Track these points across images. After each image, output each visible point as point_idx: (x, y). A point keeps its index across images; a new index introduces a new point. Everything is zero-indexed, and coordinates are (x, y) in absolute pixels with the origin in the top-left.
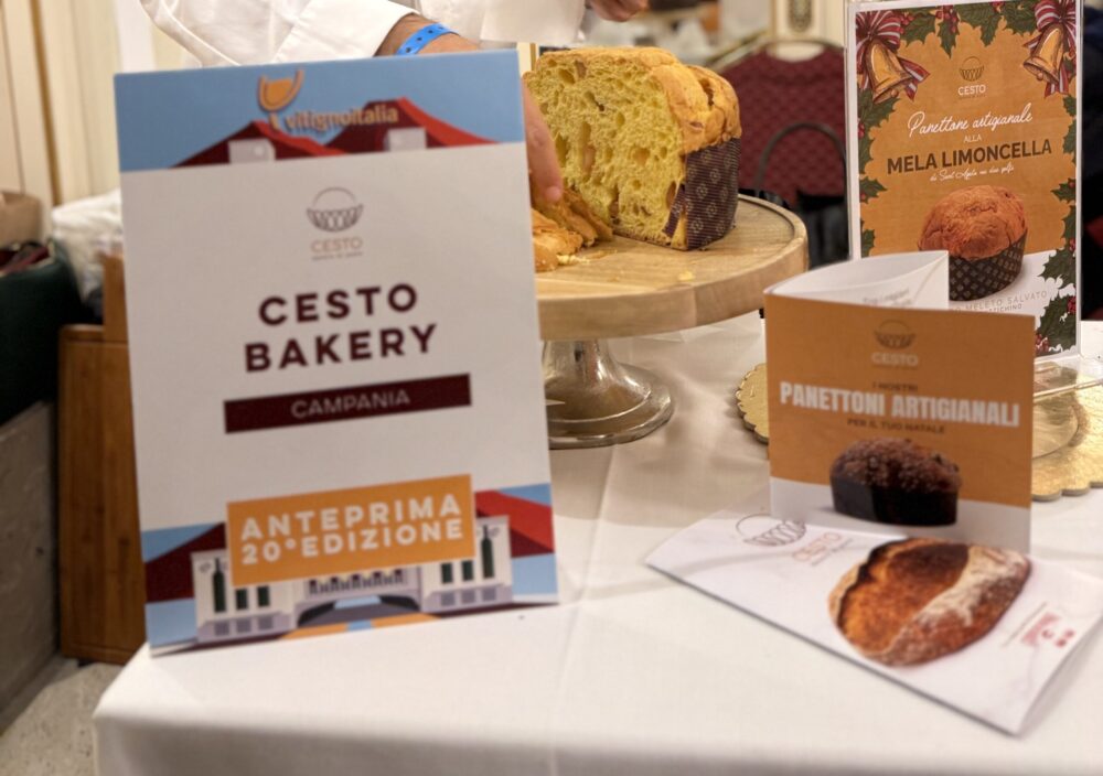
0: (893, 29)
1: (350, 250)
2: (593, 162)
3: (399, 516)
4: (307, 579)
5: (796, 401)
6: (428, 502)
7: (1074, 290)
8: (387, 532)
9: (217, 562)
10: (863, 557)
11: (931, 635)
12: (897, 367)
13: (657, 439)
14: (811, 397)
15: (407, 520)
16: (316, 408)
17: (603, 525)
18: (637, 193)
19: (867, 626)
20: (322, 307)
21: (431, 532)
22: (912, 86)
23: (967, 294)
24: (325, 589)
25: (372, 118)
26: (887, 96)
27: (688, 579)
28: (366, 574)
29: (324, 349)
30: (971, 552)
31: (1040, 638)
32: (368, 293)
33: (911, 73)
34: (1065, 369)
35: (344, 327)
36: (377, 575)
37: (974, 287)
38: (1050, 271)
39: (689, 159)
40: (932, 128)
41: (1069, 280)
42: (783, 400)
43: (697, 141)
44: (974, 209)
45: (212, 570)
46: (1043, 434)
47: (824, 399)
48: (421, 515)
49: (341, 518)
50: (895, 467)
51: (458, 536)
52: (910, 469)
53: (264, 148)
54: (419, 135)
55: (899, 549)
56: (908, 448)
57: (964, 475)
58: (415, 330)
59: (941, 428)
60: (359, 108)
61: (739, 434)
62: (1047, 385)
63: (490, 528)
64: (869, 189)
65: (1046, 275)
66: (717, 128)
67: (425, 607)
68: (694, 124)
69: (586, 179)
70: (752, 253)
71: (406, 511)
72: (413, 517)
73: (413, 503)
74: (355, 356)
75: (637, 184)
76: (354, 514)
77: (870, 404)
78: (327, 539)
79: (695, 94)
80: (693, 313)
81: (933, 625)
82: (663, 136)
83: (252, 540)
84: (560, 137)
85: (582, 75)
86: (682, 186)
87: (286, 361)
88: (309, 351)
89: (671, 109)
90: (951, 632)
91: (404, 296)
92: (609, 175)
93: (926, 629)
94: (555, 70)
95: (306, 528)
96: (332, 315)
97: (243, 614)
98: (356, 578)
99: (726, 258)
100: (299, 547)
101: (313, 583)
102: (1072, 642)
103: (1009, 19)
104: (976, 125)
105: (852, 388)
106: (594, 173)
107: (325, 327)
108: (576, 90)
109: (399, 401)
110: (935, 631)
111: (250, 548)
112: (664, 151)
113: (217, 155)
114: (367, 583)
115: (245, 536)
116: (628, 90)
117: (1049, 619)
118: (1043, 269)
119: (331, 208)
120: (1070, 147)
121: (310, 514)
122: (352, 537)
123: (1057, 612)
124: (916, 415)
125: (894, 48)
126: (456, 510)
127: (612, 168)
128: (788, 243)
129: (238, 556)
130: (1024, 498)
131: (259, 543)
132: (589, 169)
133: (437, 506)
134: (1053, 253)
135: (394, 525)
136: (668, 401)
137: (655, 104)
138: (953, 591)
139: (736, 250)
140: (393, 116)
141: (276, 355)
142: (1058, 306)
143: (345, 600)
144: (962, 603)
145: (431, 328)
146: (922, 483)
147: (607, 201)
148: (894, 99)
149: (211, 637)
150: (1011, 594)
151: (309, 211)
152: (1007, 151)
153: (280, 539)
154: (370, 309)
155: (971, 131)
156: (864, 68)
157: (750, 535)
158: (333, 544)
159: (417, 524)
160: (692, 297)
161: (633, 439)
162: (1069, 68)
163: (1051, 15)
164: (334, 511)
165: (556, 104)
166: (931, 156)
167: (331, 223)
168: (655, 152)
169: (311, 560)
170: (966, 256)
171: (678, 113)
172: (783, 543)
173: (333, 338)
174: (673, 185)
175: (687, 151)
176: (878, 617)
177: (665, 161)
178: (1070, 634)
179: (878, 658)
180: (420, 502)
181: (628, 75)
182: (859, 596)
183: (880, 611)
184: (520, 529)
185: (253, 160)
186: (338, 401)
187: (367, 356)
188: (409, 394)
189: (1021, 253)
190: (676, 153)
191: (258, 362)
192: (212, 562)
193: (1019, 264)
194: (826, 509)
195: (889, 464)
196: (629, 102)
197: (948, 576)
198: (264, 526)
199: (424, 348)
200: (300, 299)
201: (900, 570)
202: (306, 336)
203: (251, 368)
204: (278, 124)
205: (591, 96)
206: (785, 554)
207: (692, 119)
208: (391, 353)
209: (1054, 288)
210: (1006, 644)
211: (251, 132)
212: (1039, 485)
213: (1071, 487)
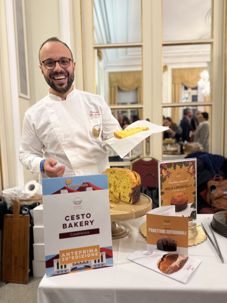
0: (166, 166)
1: (80, 208)
2: (116, 188)
3: (88, 252)
4: (73, 263)
5: (151, 231)
6: (92, 250)
7: (196, 210)
8: (86, 255)
9: (58, 261)
10: (162, 257)
11: (173, 269)
12: (167, 225)
13: (127, 237)
14: (154, 230)
15: (89, 253)
16: (74, 234)
17: (119, 252)
18: (124, 194)
19: (163, 268)
20: (75, 217)
21: (93, 255)
22: (169, 176)
23: (178, 211)
24: (75, 265)
25: (84, 185)
26: (165, 178)
27: (134, 261)
28: (82, 262)
29: (76, 225)
30: (179, 255)
31: (189, 269)
32: (83, 215)
33: (169, 174)
34: (194, 223)
35: (79, 221)
36: (84, 262)
37: (179, 209)
38: (192, 206)
39: (133, 189)
40: (172, 183)
41: (195, 208)
42: (149, 231)
43: (134, 186)
44: (179, 196)
45: (57, 262)
46: (190, 235)
47: (156, 231)
48: (91, 252)
49: (78, 253)
50: (167, 242)
51: (97, 255)
52: (169, 242)
53: (66, 191)
54: (91, 188)
55: (167, 255)
56: (169, 239)
57: (178, 243)
58: (90, 221)
59: (174, 235)
60: (82, 184)
61: (141, 236)
62: (191, 226)
63: (102, 254)
64: (162, 193)
65: (191, 207)
66: (137, 183)
67: (92, 268)
68: (134, 183)
69: (115, 191)
70: (143, 205)
71: (89, 251)
72: (90, 252)
73: (90, 250)
74: (81, 226)
75: (124, 193)
76: (80, 252)
77: (163, 231)
78: (76, 256)
79: (134, 177)
80: (134, 216)
81: (173, 267)
82: (129, 185)
83: (64, 257)
84: (110, 183)
85: (114, 173)
86: (132, 193)
87: (69, 227)
88: (73, 225)
89: (130, 180)
90: (176, 268)
91: (89, 215)
92: (119, 191)
93: (172, 268)
94: (109, 172)
95: (72, 255)
96: (77, 219)
97: (62, 269)
98: (80, 263)
99: (139, 206)
100: (71, 258)
101: (73, 264)
102: (194, 269)
103: (184, 164)
104: (179, 182)
105: (160, 229)
106: (116, 190)
107: (76, 221)
108: (113, 175)
109: (88, 233)
110: (173, 268)
111: (63, 258)
112: (129, 187)
113: (58, 192)
114: (82, 264)
115: (62, 256)
116: (122, 176)
117: (191, 266)
118: (191, 206)
119: (77, 201)
120: (195, 185)
121: (73, 252)
122: (80, 256)
123: (192, 265)
124: (170, 233)
125: (166, 169)
126: (97, 251)
127: (119, 189)
128: (149, 203)
129: (61, 260)
130: (187, 246)
131: (65, 257)
132: (115, 189)
133: (94, 250)
134: (192, 203)
135: (87, 254)
136: (128, 230)
137: (127, 179)
138: (176, 262)
139: (140, 205)
140: (87, 185)
141: (68, 226)
142: (193, 212)
143: (79, 266)
144: (177, 264)
145: (93, 221)
146: (171, 244)
147: (118, 195)
148: (166, 178)
149: (57, 274)
150: (185, 262)
151: (73, 201)
152: (184, 186)
153: (68, 256)
154: (83, 218)
155: (179, 183)
156: (161, 173)
157: (144, 254)
158: (77, 257)
159: (91, 253)
160: (134, 214)
161: (123, 237)
162: (194, 172)
163: (191, 163)
164: (77, 252)
165: (109, 177)
166: (172, 187)
167: (77, 203)
168: (127, 187)
169: (73, 260)
170: (178, 204)
171: (131, 181)
172: (149, 255)
173: (77, 223)
174: (130, 193)
175: (133, 188)
176: (165, 266)
177: (128, 189)
178: (194, 268)
179: (164, 273)
180: (91, 250)
181: (123, 174)
182: (162, 263)
183: (165, 265)
184: (107, 254)
185: (65, 193)
186: (78, 233)
187: (83, 226)
188: (89, 232)
189: (187, 204)
190: (131, 188)
191: (65, 227)
192: (57, 261)
193: (187, 205)
194: (156, 249)
195: (166, 241)
196: (123, 178)
197: (175, 259)
198: (65, 255)
199: (92, 224)
200: (72, 216)
201: (168, 259)
202: (73, 222)
203: (64, 228)
204: (69, 187)
205: (116, 177)
206: (149, 257)
207: (133, 182)
208: (86, 225)
209: (192, 209)
210: (184, 270)
211: (64, 188)
212: (189, 244)
213: (195, 244)
